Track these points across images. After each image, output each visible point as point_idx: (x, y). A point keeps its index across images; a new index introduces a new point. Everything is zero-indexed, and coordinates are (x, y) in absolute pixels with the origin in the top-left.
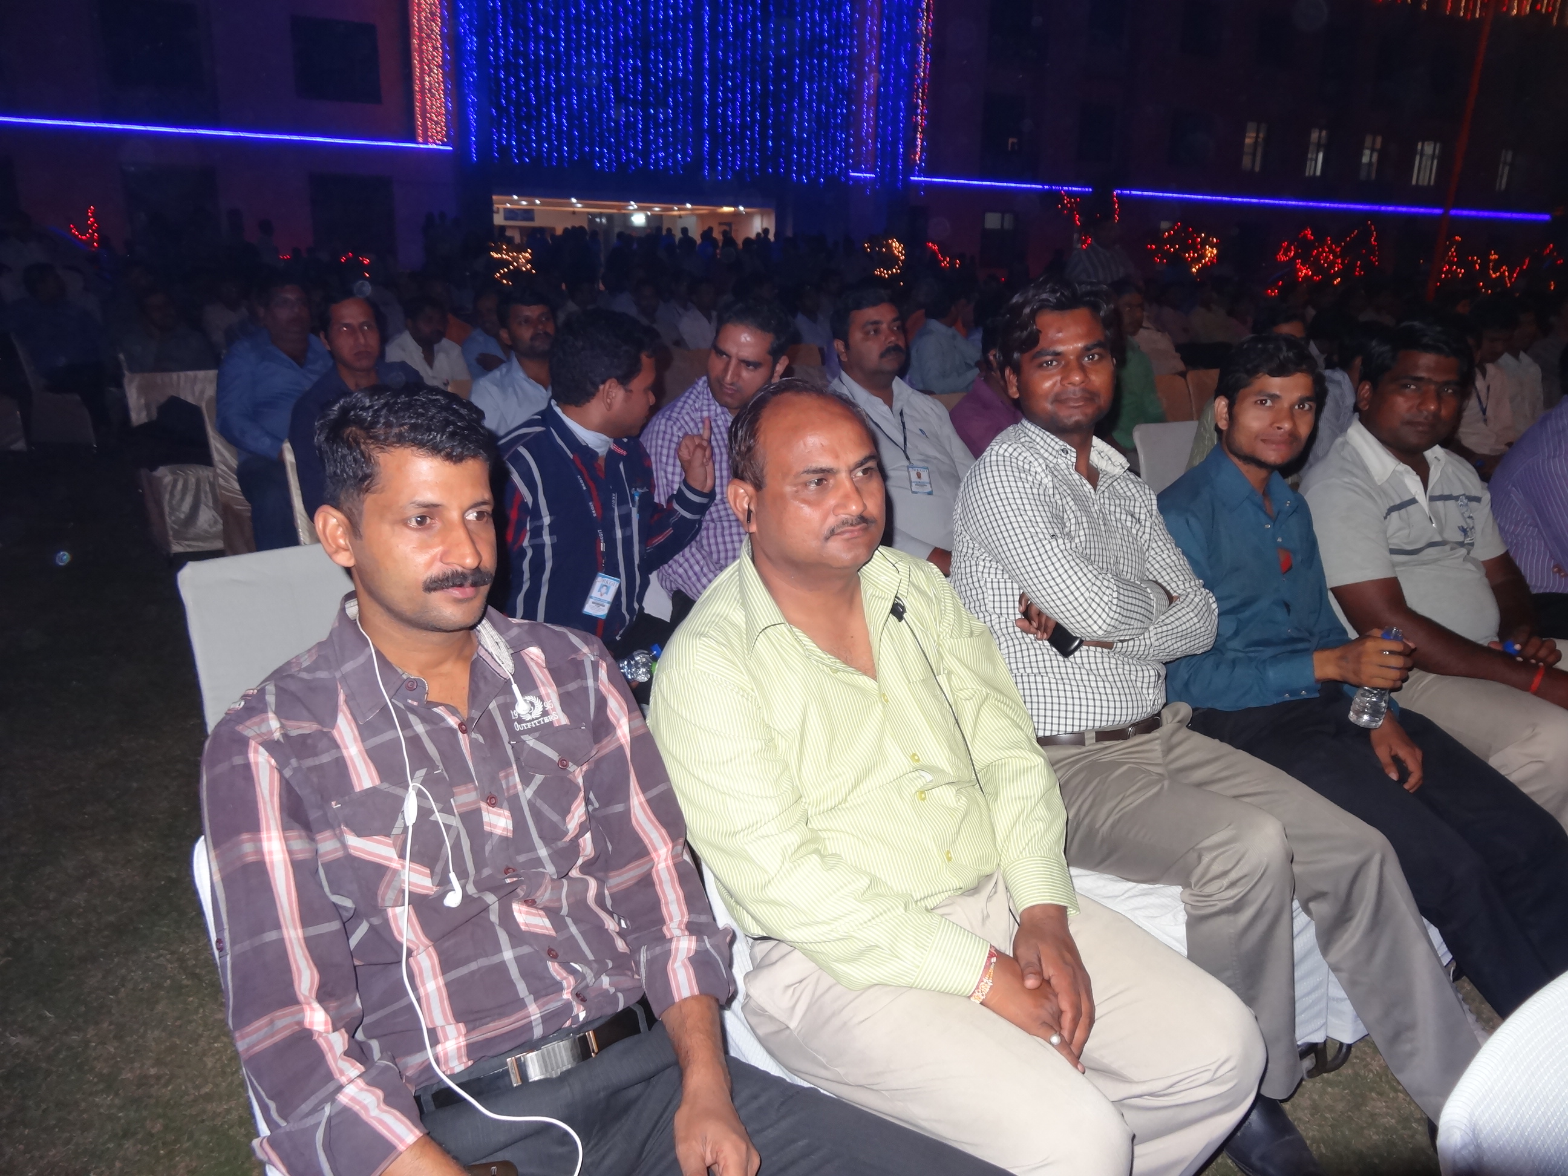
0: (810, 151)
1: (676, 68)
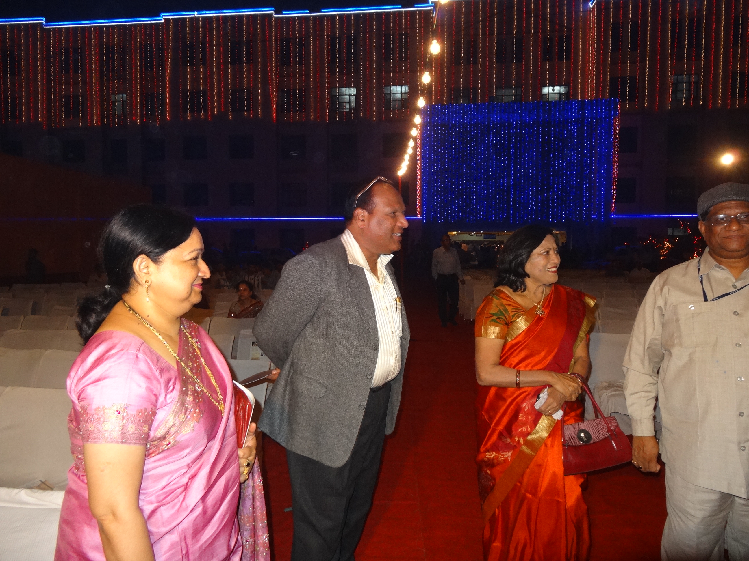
0: (558, 210)
1: (500, 186)
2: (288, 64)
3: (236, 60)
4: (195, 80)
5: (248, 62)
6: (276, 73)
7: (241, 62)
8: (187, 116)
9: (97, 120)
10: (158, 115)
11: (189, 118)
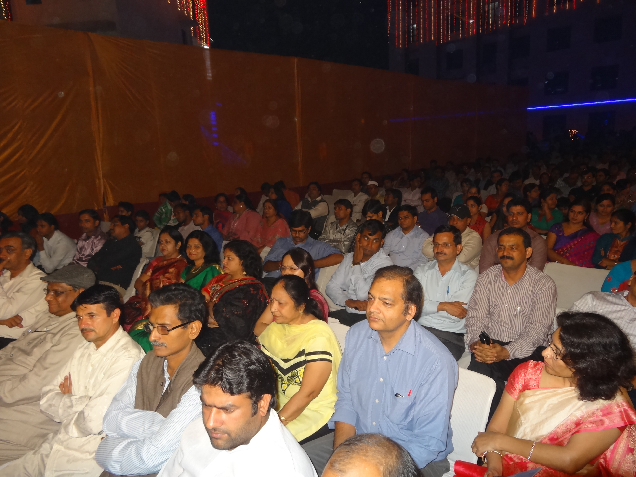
8: (554, 9)
9: (473, 30)
10: (525, 14)
11: (555, 11)
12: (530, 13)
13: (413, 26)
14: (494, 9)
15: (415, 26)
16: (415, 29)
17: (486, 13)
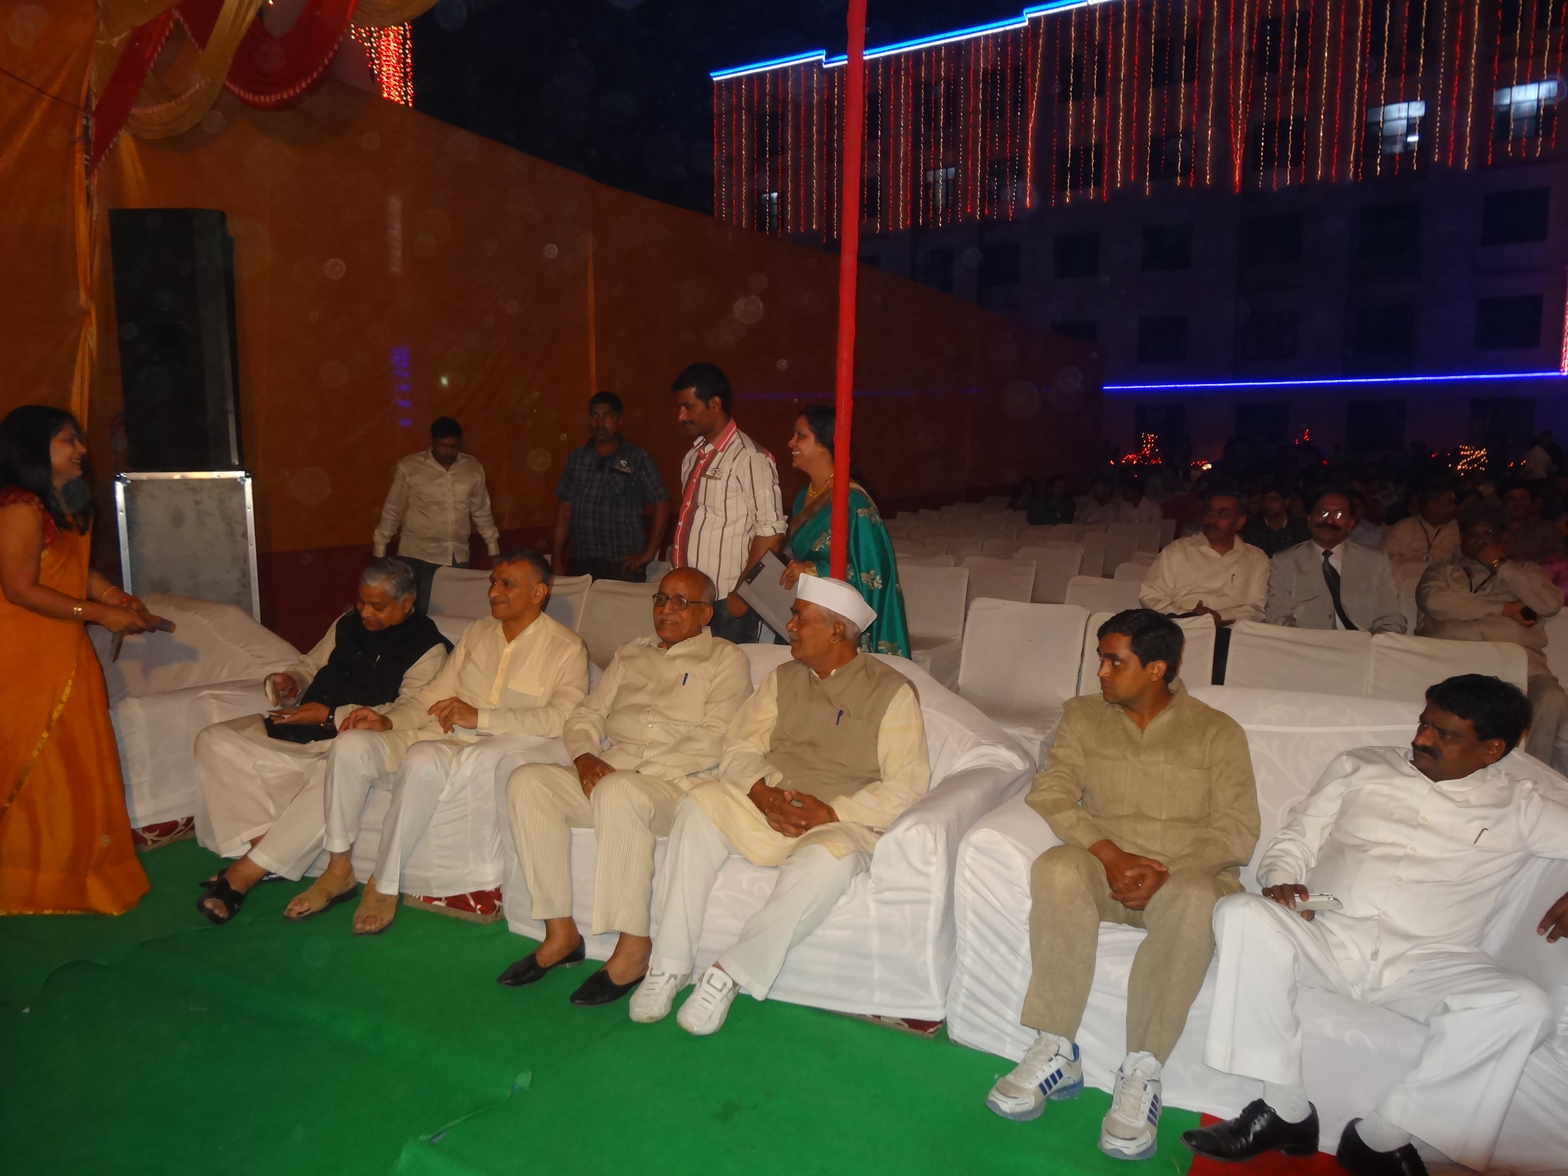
2: (1274, 68)
3: (1165, 78)
4: (1083, 125)
5: (1189, 80)
6: (1245, 93)
7: (1174, 81)
8: (1065, 196)
9: (905, 220)
10: (1011, 200)
11: (1068, 201)
12: (1020, 201)
13: (770, 195)
14: (946, 181)
15: (775, 195)
16: (775, 201)
17: (931, 187)
